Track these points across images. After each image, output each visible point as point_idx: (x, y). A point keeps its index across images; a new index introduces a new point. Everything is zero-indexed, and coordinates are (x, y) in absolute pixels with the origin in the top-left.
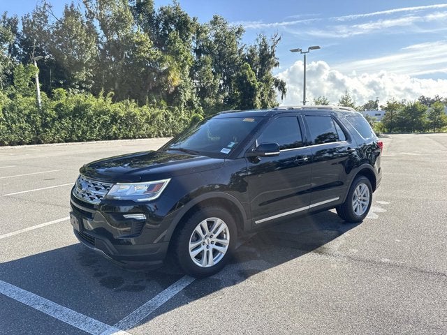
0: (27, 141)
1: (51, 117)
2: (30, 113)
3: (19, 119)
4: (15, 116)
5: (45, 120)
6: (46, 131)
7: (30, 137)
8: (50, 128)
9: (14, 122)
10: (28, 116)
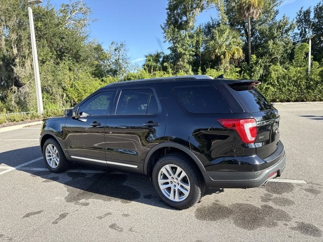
0: (293, 99)
1: (315, 81)
2: (297, 80)
3: (288, 84)
4: (285, 82)
5: (309, 83)
6: (309, 92)
7: (295, 97)
8: (313, 89)
9: (285, 87)
10: (296, 82)
